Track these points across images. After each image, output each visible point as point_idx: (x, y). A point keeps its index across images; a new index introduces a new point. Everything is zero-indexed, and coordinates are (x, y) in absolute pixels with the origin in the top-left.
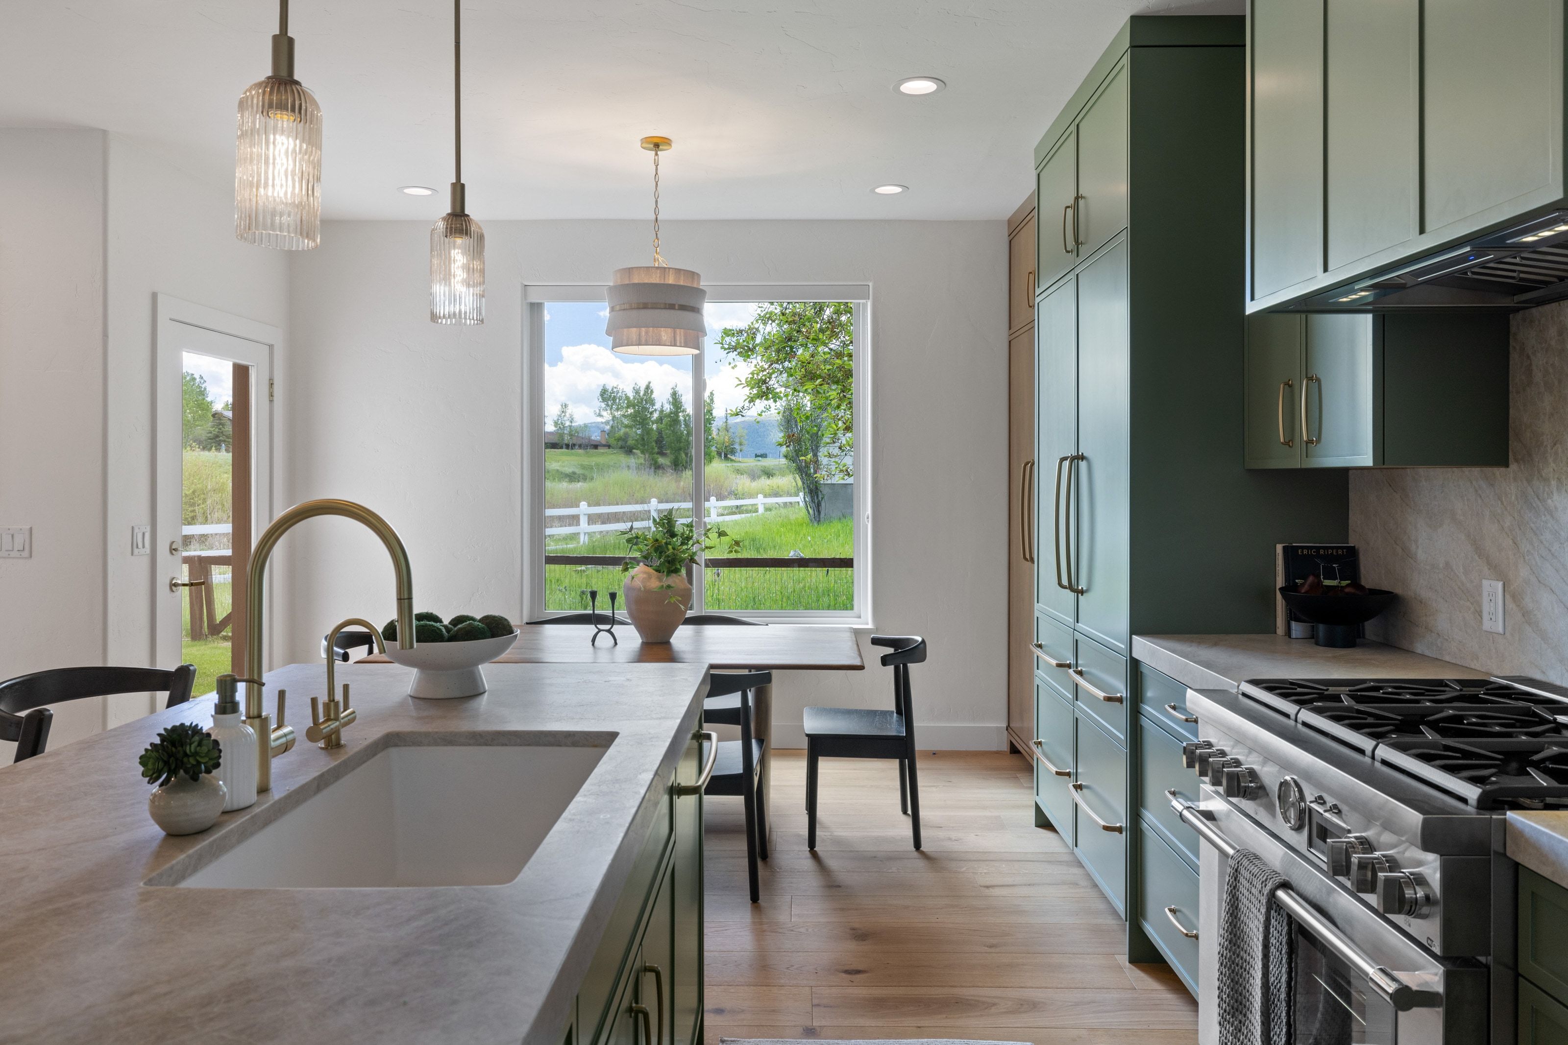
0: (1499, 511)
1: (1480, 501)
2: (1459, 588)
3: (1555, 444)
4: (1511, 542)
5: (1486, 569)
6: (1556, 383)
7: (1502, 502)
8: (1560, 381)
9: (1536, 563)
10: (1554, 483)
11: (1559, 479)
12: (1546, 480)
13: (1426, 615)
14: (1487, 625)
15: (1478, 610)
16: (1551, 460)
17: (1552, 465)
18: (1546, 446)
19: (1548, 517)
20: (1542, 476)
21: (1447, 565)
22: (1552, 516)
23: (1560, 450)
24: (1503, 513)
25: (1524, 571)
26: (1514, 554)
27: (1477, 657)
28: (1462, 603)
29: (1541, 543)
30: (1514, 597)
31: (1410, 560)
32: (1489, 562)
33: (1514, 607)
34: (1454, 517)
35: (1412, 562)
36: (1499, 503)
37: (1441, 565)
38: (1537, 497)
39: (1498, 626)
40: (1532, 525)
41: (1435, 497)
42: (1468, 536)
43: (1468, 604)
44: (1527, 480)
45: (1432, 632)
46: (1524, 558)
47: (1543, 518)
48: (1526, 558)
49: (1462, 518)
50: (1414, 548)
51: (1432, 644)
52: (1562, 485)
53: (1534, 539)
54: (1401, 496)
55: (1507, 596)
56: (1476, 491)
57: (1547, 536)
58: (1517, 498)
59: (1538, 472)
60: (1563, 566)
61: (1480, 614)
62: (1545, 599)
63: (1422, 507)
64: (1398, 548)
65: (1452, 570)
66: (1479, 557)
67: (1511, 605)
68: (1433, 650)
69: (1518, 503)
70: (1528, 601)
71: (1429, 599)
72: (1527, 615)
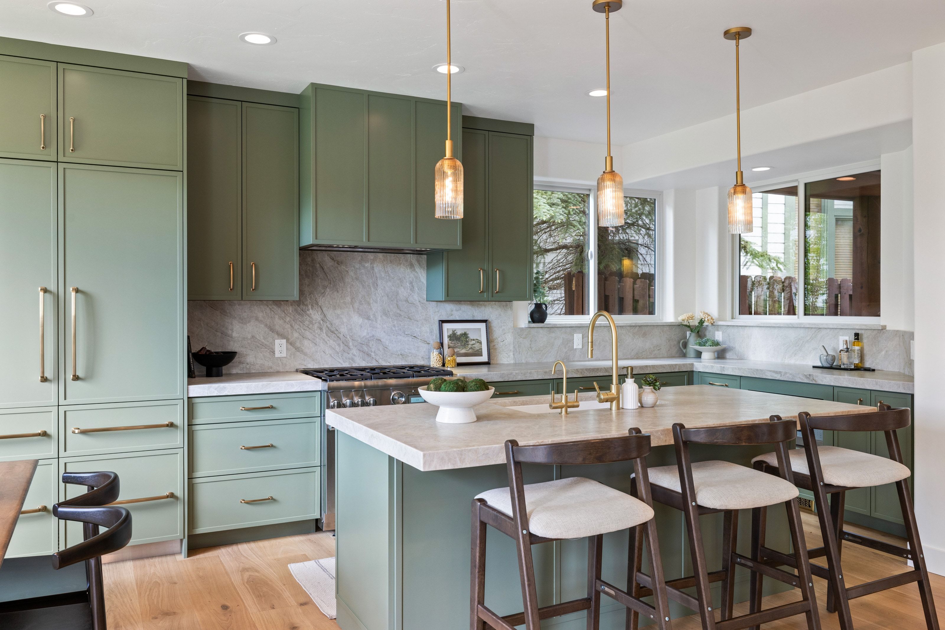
0: (283, 316)
1: (273, 313)
2: (261, 344)
3: (310, 294)
4: (289, 326)
5: (276, 336)
6: (311, 276)
7: (285, 313)
8: (312, 275)
9: (302, 332)
10: (310, 307)
11: (312, 305)
12: (307, 305)
14: (277, 355)
15: (272, 351)
16: (308, 299)
17: (309, 300)
18: (306, 295)
19: (307, 317)
21: (253, 337)
22: (309, 316)
23: (312, 296)
24: (285, 317)
25: (296, 335)
26: (291, 330)
27: (271, 368)
28: (262, 349)
29: (304, 325)
30: (291, 344)
31: (228, 337)
32: (278, 334)
33: (291, 347)
34: (257, 319)
35: (229, 338)
36: (284, 313)
37: (249, 337)
38: (303, 311)
39: (284, 355)
40: (300, 320)
41: (245, 312)
42: (266, 325)
43: (266, 349)
44: (297, 305)
45: (243, 363)
46: (296, 331)
47: (305, 317)
48: (297, 330)
49: (262, 319)
50: (230, 332)
51: (243, 368)
52: (313, 307)
53: (301, 324)
54: (220, 312)
55: (288, 344)
56: (271, 309)
57: (307, 323)
58: (292, 311)
59: (303, 303)
60: (314, 331)
61: (274, 352)
62: (306, 343)
63: (236, 316)
64: (218, 333)
65: (256, 338)
66: (272, 332)
67: (290, 346)
68: (244, 370)
69: (293, 313)
70: (298, 344)
71: (241, 351)
72: (298, 349)
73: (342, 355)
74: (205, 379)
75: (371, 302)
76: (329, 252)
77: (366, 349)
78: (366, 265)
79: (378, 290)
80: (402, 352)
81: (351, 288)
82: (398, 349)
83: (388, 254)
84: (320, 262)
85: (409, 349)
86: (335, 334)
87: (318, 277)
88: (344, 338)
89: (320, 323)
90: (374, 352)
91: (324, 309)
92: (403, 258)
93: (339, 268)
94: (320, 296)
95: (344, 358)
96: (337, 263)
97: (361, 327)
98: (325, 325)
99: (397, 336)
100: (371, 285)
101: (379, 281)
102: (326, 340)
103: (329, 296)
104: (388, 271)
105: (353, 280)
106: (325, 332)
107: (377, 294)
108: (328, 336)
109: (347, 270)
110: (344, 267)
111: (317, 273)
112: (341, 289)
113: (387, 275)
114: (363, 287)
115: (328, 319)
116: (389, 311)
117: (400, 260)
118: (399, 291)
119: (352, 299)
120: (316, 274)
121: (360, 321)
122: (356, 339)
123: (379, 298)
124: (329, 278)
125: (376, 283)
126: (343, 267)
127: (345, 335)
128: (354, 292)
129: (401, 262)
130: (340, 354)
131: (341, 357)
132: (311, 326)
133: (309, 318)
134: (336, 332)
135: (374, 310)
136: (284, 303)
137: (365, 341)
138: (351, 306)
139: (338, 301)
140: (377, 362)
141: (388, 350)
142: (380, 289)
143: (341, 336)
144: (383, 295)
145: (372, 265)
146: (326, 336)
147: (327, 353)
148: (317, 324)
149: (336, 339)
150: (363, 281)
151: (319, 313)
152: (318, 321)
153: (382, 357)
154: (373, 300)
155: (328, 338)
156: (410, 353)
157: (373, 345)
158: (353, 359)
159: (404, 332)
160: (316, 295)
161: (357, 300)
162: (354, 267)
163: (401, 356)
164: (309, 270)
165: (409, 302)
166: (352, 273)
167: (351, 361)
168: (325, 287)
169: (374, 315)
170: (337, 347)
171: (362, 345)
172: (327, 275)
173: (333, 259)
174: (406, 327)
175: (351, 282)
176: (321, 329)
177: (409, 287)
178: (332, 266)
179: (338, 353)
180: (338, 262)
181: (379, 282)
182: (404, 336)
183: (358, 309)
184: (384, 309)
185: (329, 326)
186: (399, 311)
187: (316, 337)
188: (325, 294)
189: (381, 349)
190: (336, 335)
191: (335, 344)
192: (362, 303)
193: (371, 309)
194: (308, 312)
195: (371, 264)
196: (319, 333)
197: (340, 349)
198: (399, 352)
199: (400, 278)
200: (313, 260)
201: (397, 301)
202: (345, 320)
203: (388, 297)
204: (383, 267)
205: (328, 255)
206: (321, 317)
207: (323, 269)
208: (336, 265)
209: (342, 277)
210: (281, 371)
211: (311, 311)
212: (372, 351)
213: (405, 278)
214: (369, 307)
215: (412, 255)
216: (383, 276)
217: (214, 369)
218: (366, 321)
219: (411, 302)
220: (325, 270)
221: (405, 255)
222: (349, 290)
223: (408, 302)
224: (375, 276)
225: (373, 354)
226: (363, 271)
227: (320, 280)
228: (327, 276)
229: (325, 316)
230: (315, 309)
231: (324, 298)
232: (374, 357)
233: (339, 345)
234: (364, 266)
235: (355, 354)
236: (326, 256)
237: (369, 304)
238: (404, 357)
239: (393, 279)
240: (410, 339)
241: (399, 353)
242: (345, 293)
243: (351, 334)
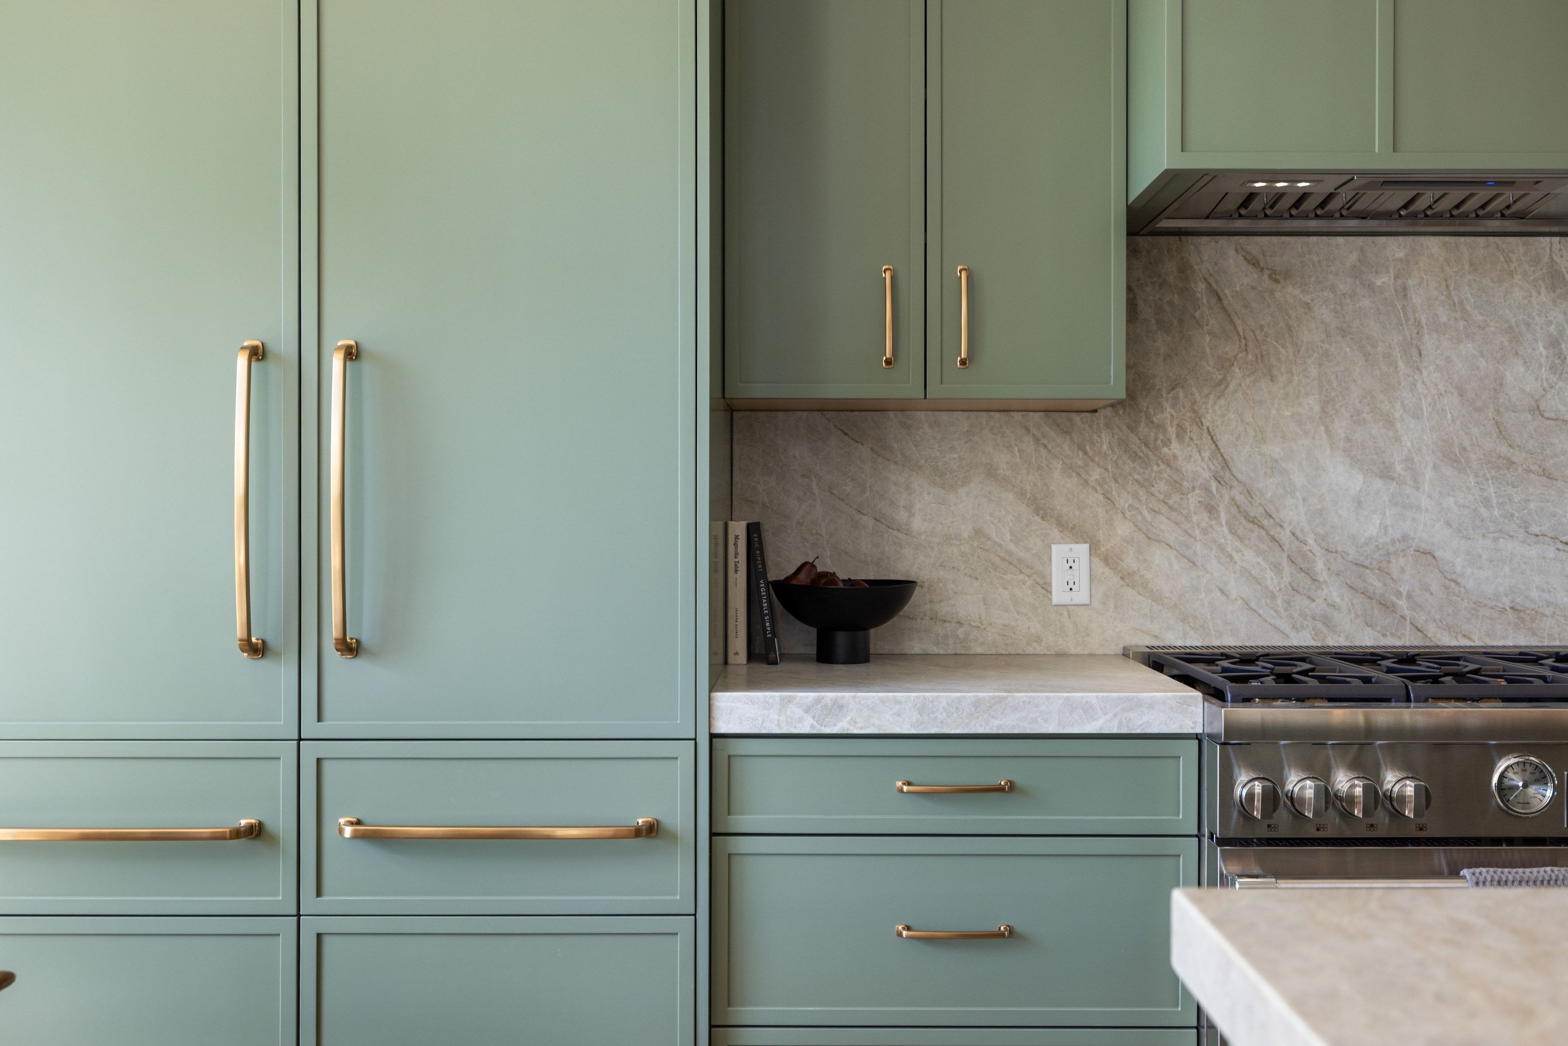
0: (1080, 463)
1: (1043, 452)
2: (1003, 559)
3: (1174, 388)
4: (1101, 497)
5: (1055, 532)
6: (1176, 323)
7: (1086, 453)
8: (1181, 321)
9: (1144, 518)
10: (1172, 431)
11: (1179, 426)
12: (1158, 422)
13: (931, 602)
14: (1059, 595)
15: (1041, 582)
16: (1167, 405)
17: (1169, 409)
18: (1160, 390)
19: (1163, 467)
20: (1152, 422)
21: (978, 533)
22: (1169, 465)
23: (1181, 395)
24: (1087, 465)
25: (1123, 529)
26: (1107, 511)
27: (1039, 640)
28: (1008, 577)
29: (1153, 495)
30: (1106, 560)
31: (895, 533)
32: (1061, 524)
33: (1107, 571)
34: (991, 473)
35: (900, 535)
36: (1081, 453)
37: (965, 535)
38: (1146, 445)
39: (1081, 596)
40: (1136, 476)
41: (952, 449)
42: (1022, 494)
43: (1021, 577)
44: (1129, 427)
45: (945, 621)
46: (1123, 513)
47: (1155, 468)
48: (1128, 514)
49: (1008, 473)
50: (902, 516)
51: (946, 636)
52: (1185, 431)
53: (1141, 492)
54: (872, 449)
55: (1095, 560)
56: (1037, 440)
57: (1162, 486)
58: (1111, 446)
59: (1148, 417)
60: (1187, 518)
61: (1046, 587)
62: (1158, 556)
63: (922, 462)
64: (865, 518)
65: (989, 539)
66: (1043, 518)
67: (1101, 569)
68: (947, 645)
69: (1113, 452)
70: (1130, 562)
71: (939, 580)
72: (1128, 578)
73: (1288, 603)
74: (813, 668)
75: (1397, 416)
76: (1242, 240)
77: (1378, 584)
78: (1379, 282)
79: (1425, 373)
80: (1518, 600)
81: (1321, 365)
82: (1501, 589)
83: (1462, 239)
84: (1207, 276)
85: (1543, 590)
86: (1262, 527)
87: (1201, 326)
88: (1297, 543)
89: (1207, 489)
90: (1409, 597)
91: (1224, 440)
92: (1521, 250)
93: (1278, 295)
94: (1207, 396)
95: (1296, 615)
96: (1270, 277)
97: (1360, 503)
98: (1227, 498)
99: (1495, 540)
100: (1397, 353)
101: (1426, 337)
102: (1229, 549)
103: (1240, 394)
104: (1461, 303)
105: (1328, 336)
106: (1228, 522)
107: (1419, 385)
108: (1238, 536)
109: (1307, 299)
110: (1297, 292)
111: (1197, 314)
112: (1283, 369)
113: (1459, 315)
114: (1367, 360)
115: (1239, 476)
116: (1465, 449)
117: (1508, 261)
118: (1508, 374)
119: (1326, 403)
120: (1194, 317)
121: (1356, 482)
122: (1339, 549)
123: (1429, 400)
124: (1240, 329)
125: (1418, 347)
126: (1291, 292)
127: (1299, 534)
128: (1332, 377)
129: (1512, 266)
130: (1279, 601)
131: (1286, 610)
132: (1175, 498)
133: (1168, 470)
134: (1265, 522)
135: (1409, 444)
136: (1082, 420)
137: (1375, 556)
138: (1322, 428)
139: (1274, 412)
140: (1419, 634)
141: (1462, 590)
142: (1431, 368)
143: (1284, 536)
144: (1442, 389)
145: (1399, 282)
146: (1229, 537)
147: (1234, 594)
148: (1197, 491)
149: (1264, 547)
150: (1368, 338)
151: (1206, 455)
152: (1200, 481)
153: (1438, 617)
154: (1403, 406)
155: (1238, 544)
156: (1548, 604)
157: (1403, 571)
158: (1327, 621)
159: (1525, 525)
160: (1194, 389)
161: (1343, 410)
162: (1333, 288)
163: (1511, 615)
164: (1170, 303)
165: (1547, 415)
166: (1324, 313)
167: (1319, 625)
168: (1225, 364)
169: (1408, 461)
170: (1269, 574)
171: (1362, 569)
172: (1236, 319)
173: (1254, 263)
174: (1532, 505)
175: (1323, 342)
176: (1211, 510)
177: (1543, 360)
178: (1254, 288)
179: (1273, 597)
180: (1274, 272)
181: (1429, 342)
182: (1523, 542)
183: (1348, 440)
184: (1445, 441)
185: (1240, 498)
186: (1503, 449)
187: (1195, 538)
188: (1227, 387)
189: (1434, 587)
190: (1267, 533)
191: (1262, 563)
192: (1364, 420)
193: (1397, 439)
194: (1165, 450)
195: (1396, 277)
196: (1204, 525)
197: (1279, 584)
198: (1504, 599)
199: (1511, 327)
200: (1184, 269)
201: (1498, 412)
202: (1299, 480)
203: (1461, 395)
204: (1444, 287)
205: (1237, 251)
206: (1212, 467)
207: (1220, 299)
208: (1267, 282)
209: (1287, 324)
210: (1073, 651)
211: (1175, 445)
212: (1399, 594)
213: (1528, 325)
214: (1391, 434)
215: (1556, 239)
216: (1444, 319)
217: (841, 639)
218: (1378, 483)
219: (1553, 415)
220: (1226, 303)
221: (1530, 239)
222: (1314, 371)
223: (1542, 416)
224: (1412, 321)
225: (1402, 603)
226: (1366, 302)
227: (1208, 339)
228: (1232, 322)
229: (1226, 464)
230: (1191, 439)
231: (1222, 402)
232: (1407, 613)
233: (1277, 567)
234: (1371, 287)
235: (1338, 600)
236: (1232, 252)
237: (1389, 422)
238: (1527, 618)
239: (1484, 328)
240: (1551, 553)
241: (1506, 602)
242: (1300, 381)
243: (1320, 530)
